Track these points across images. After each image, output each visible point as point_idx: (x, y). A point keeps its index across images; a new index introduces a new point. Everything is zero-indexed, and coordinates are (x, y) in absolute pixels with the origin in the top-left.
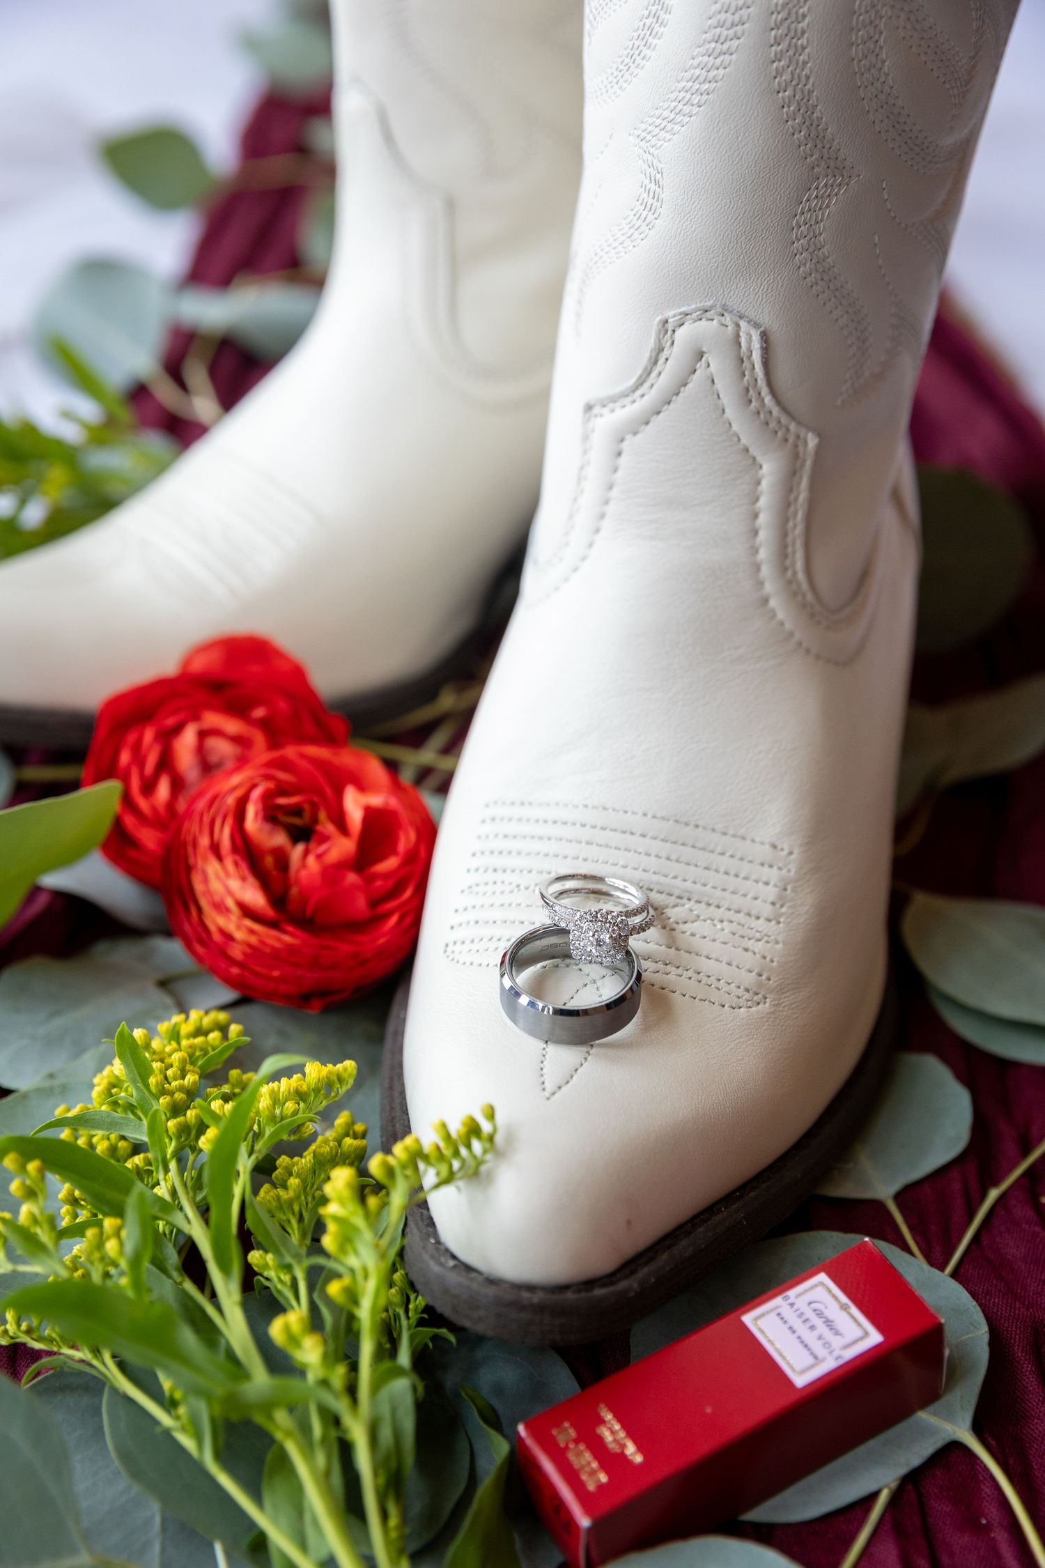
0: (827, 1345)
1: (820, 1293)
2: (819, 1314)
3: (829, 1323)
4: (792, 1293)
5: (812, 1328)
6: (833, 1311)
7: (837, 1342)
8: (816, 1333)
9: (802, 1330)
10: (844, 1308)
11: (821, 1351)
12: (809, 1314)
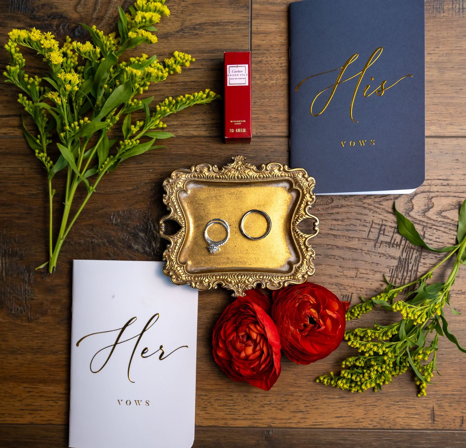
0: (243, 75)
1: (231, 69)
2: (236, 72)
3: (238, 71)
4: (228, 73)
5: (238, 75)
6: (237, 69)
7: (243, 73)
8: (239, 75)
9: (237, 77)
10: (237, 67)
11: (244, 77)
12: (235, 73)
